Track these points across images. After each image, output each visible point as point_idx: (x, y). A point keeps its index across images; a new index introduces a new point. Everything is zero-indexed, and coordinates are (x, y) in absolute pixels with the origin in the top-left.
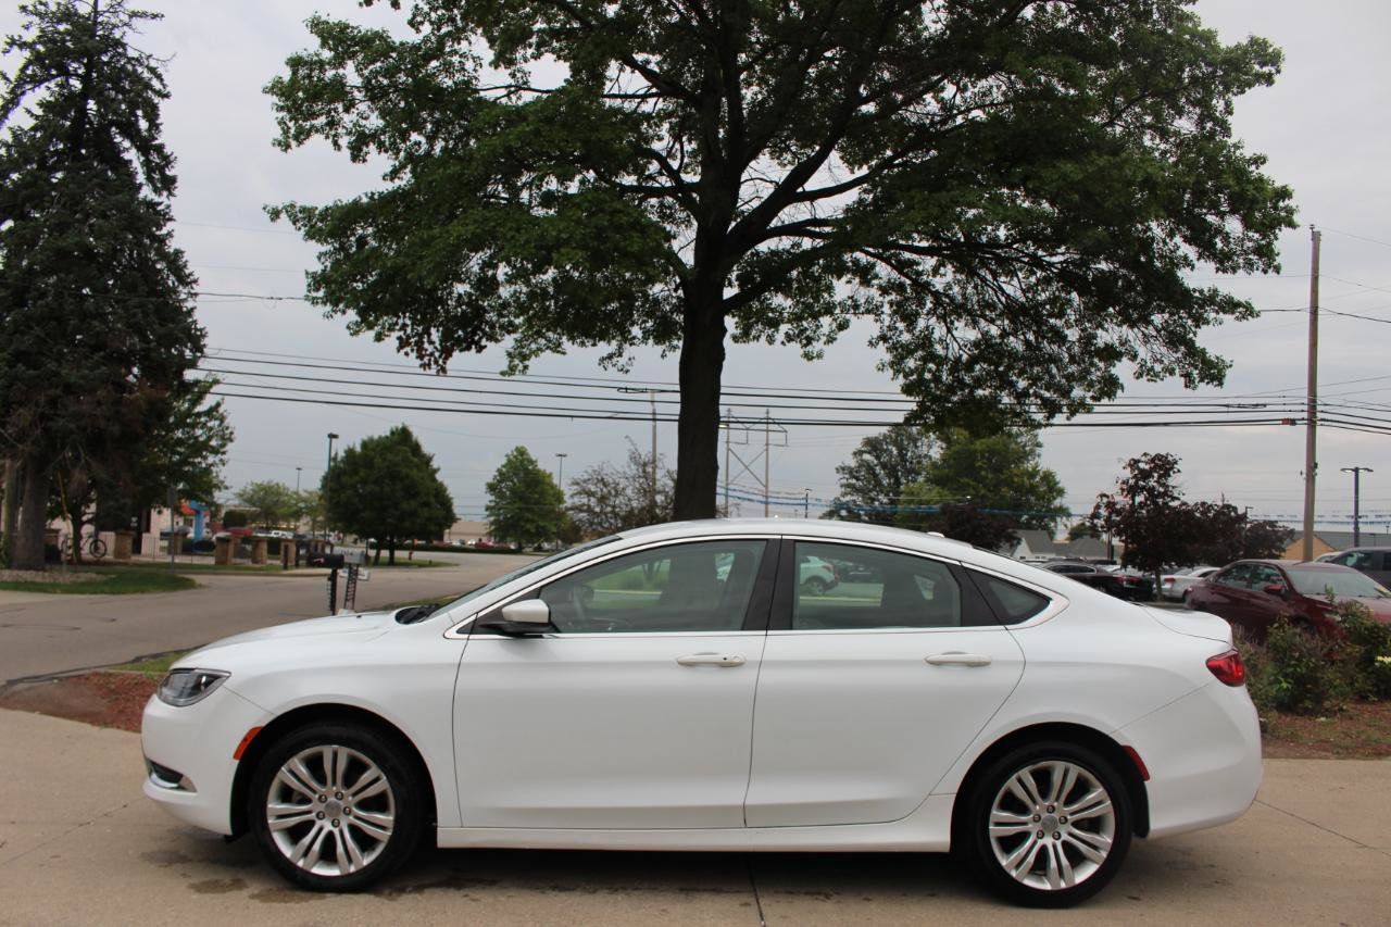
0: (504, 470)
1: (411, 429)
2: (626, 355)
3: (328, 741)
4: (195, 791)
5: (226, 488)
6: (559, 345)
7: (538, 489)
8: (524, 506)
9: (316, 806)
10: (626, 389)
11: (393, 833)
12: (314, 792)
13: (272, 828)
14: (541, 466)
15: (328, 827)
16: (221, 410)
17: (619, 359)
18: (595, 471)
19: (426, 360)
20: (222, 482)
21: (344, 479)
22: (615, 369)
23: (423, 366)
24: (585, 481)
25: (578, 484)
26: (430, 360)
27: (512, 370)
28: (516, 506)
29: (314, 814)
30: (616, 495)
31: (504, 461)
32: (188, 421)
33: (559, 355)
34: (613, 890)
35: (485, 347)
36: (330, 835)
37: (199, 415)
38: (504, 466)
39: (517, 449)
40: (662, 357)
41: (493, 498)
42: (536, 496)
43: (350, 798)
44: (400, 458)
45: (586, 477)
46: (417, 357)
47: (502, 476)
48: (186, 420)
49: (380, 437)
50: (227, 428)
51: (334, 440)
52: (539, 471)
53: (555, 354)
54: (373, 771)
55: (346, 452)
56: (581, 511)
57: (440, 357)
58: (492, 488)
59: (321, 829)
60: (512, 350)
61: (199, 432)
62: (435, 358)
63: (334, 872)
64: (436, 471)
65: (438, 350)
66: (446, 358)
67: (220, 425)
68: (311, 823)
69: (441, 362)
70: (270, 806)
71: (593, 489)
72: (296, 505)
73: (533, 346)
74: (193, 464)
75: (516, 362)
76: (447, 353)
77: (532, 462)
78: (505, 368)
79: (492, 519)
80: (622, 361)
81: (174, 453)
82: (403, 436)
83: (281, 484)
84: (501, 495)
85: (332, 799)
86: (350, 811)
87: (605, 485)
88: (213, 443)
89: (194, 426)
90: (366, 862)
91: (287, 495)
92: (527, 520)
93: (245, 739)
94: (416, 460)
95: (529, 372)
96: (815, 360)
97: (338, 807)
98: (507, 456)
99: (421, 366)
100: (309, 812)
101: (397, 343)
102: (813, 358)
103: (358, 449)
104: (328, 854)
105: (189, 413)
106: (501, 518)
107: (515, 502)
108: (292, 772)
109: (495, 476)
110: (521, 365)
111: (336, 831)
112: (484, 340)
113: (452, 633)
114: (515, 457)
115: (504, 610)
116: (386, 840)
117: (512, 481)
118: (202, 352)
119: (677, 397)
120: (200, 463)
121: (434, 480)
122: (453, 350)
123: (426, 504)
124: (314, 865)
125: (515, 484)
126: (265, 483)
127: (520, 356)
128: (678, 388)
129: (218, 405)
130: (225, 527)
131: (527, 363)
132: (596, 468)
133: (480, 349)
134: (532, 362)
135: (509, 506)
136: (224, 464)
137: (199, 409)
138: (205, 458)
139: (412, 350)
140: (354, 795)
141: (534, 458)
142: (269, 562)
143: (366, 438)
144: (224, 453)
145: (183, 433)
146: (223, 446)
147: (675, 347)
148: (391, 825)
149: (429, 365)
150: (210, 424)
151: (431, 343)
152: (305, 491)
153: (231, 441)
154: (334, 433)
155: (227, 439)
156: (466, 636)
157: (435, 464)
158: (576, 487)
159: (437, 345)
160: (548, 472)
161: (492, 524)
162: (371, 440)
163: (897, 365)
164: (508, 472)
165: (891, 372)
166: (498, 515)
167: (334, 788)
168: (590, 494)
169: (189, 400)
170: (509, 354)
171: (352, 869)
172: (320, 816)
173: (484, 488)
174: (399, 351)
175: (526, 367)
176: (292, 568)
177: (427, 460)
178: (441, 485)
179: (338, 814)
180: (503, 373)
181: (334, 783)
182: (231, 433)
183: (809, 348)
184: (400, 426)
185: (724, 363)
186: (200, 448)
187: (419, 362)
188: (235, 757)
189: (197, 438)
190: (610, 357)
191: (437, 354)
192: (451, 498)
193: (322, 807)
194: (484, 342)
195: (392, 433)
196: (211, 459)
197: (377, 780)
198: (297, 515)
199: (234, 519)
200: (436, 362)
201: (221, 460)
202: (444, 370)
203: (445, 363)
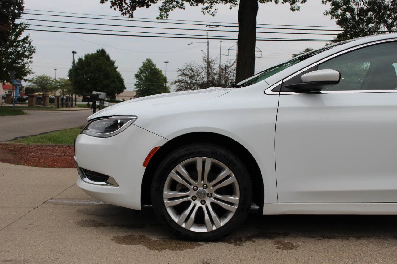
0: (142, 68)
1: (106, 50)
2: (214, 7)
3: (200, 154)
4: (118, 186)
5: (33, 73)
6: (182, 5)
7: (156, 76)
8: (150, 83)
9: (191, 193)
10: (210, 25)
11: (238, 207)
12: (190, 184)
13: (166, 206)
14: (157, 67)
15: (199, 204)
16: (29, 39)
17: (211, 9)
18: (188, 65)
19: (124, 11)
20: (30, 71)
21: (79, 71)
22: (209, 14)
23: (123, 14)
24: (184, 70)
25: (181, 71)
26: (126, 11)
27: (161, 16)
28: (148, 83)
29: (190, 197)
30: (198, 75)
31: (142, 65)
32: (15, 44)
33: (182, 10)
34: (359, 238)
35: (150, 5)
36: (200, 208)
37: (19, 41)
38: (142, 67)
39: (147, 60)
40: (230, 9)
41: (138, 80)
42: (156, 79)
43: (212, 188)
44: (101, 62)
45: (184, 68)
46: (120, 10)
47: (141, 71)
48: (14, 43)
49: (92, 54)
50: (32, 47)
51: (74, 54)
52: (156, 69)
53: (180, 9)
54: (226, 172)
55: (78, 60)
56: (182, 82)
57: (130, 10)
58: (137, 76)
59: (194, 206)
60: (162, 8)
61: (19, 49)
62: (128, 10)
63: (204, 230)
64: (116, 68)
65: (129, 7)
66: (133, 10)
67: (29, 46)
68: (189, 203)
69: (131, 12)
70: (165, 193)
71: (188, 73)
72: (55, 84)
73: (171, 6)
74: (19, 63)
75: (163, 13)
76: (133, 8)
77: (153, 65)
78: (158, 15)
79: (137, 89)
80: (212, 10)
81: (9, 58)
82: (102, 53)
83: (48, 76)
84: (141, 79)
85: (200, 188)
86: (212, 194)
87: (192, 71)
88: (26, 53)
89: (17, 46)
90: (222, 223)
91: (51, 80)
92: (152, 90)
93: (150, 154)
94: (108, 63)
95: (169, 17)
96: (296, 11)
97: (205, 193)
98: (143, 63)
99: (122, 14)
100: (187, 196)
101: (110, 4)
102: (295, 10)
103: (84, 59)
104: (200, 220)
105: (15, 40)
106: (141, 89)
107: (147, 82)
108: (178, 173)
109: (138, 71)
110: (165, 14)
111: (204, 207)
112: (150, 2)
113: (269, 91)
114: (146, 63)
115: (303, 76)
116: (234, 211)
117: (145, 73)
118: (23, 10)
119: (237, 29)
120: (21, 62)
121: (116, 72)
122: (136, 7)
123: (114, 82)
124: (191, 227)
125: (147, 74)
126: (42, 76)
127: (165, 11)
128: (237, 25)
129: (27, 37)
130: (26, 94)
131: (168, 13)
132: (188, 64)
133: (148, 6)
134: (170, 13)
135: (145, 84)
136: (31, 63)
137: (20, 38)
138: (23, 60)
139: (117, 7)
140: (214, 186)
141: (154, 64)
142: (50, 106)
143: (86, 54)
144: (31, 58)
145: (12, 50)
146: (31, 55)
147: (236, 4)
148: (237, 202)
149: (126, 14)
150: (24, 45)
151: (126, 4)
152: (59, 78)
153: (34, 53)
154: (74, 51)
155: (32, 52)
156: (278, 93)
157: (116, 65)
158: (180, 72)
159: (129, 4)
160: (160, 70)
161: (137, 91)
162: (89, 55)
163: (333, 12)
164: (144, 69)
165: (330, 16)
166: (140, 87)
167: (202, 182)
168: (186, 75)
169: (15, 35)
170: (161, 9)
171: (214, 228)
172: (194, 198)
173: (134, 76)
174: (111, 8)
175: (168, 15)
176: (60, 108)
177: (113, 63)
178: (119, 74)
179: (204, 197)
180: (157, 18)
181: (203, 179)
182: (35, 49)
183: (294, 5)
184: (101, 49)
185: (258, 11)
186: (21, 56)
187: (120, 13)
188: (144, 165)
189: (19, 52)
190: (207, 8)
191: (129, 9)
192: (123, 79)
193: (195, 193)
194: (150, 3)
195: (98, 52)
196: (26, 60)
197: (228, 177)
198: (56, 88)
199: (29, 91)
200: (129, 12)
201: (30, 61)
202: (132, 16)
203: (132, 13)
